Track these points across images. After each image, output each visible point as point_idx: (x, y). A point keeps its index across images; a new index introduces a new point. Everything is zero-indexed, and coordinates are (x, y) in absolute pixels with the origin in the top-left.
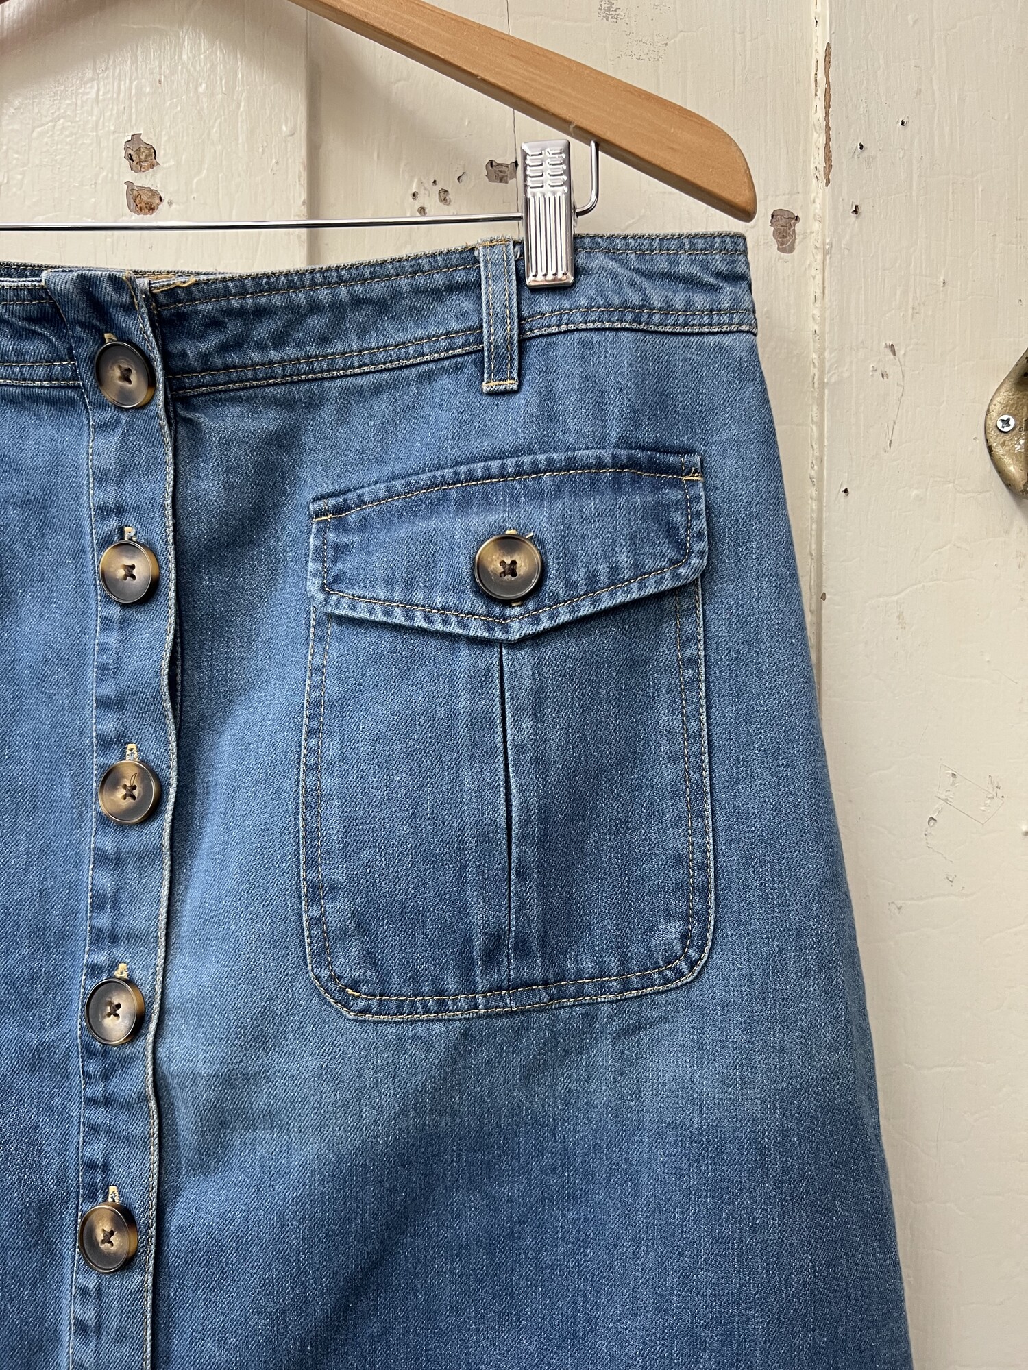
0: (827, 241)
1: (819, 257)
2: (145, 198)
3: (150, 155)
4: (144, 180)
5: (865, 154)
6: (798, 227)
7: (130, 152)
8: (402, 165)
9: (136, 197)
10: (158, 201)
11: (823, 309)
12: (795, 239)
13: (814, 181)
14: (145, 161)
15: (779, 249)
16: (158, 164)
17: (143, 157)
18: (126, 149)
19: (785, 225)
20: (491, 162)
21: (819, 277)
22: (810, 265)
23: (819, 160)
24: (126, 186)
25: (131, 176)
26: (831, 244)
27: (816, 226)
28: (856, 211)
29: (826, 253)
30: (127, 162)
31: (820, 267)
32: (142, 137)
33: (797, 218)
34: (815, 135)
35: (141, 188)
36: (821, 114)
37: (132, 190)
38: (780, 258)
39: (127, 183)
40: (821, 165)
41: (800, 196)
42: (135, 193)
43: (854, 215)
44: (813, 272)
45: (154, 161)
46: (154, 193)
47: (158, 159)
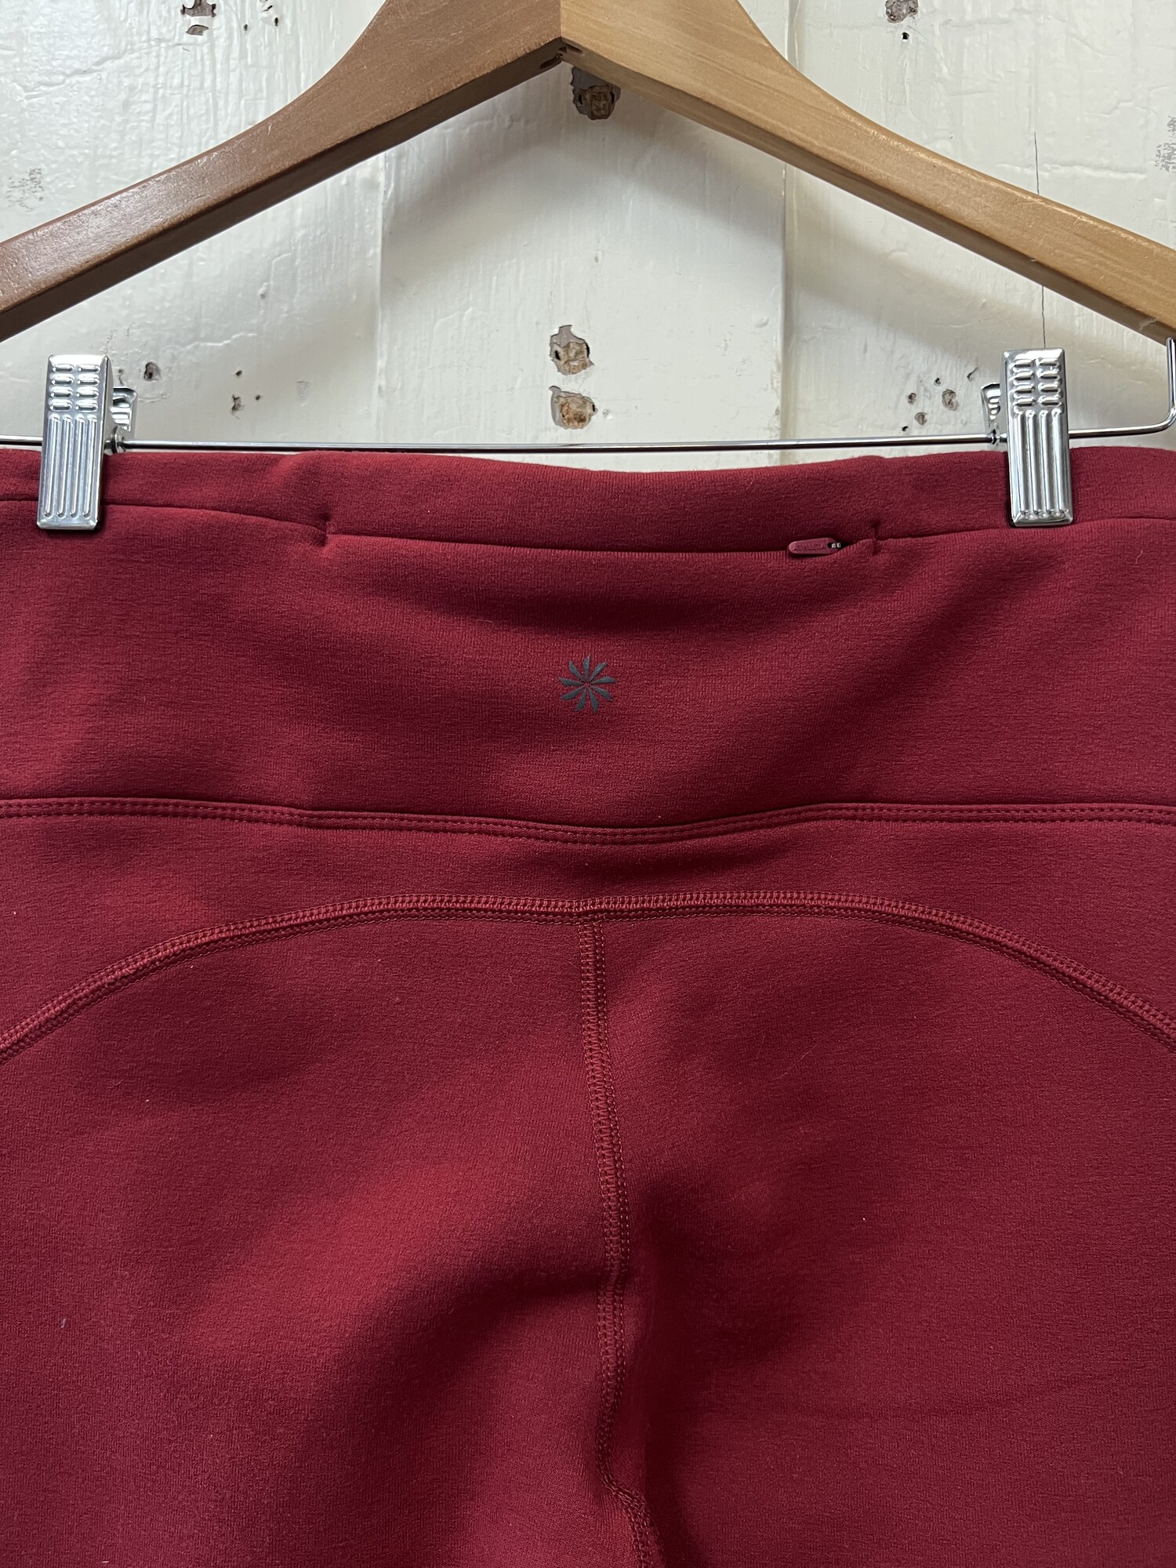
2: (574, 407)
3: (581, 352)
4: (572, 384)
7: (556, 348)
8: (897, 359)
9: (563, 406)
10: (589, 410)
14: (575, 360)
16: (591, 363)
17: (572, 355)
18: (552, 344)
24: (551, 393)
25: (556, 378)
30: (552, 362)
32: (573, 330)
35: (569, 395)
37: (558, 397)
39: (553, 388)
42: (562, 400)
45: (587, 360)
46: (585, 400)
47: (592, 357)
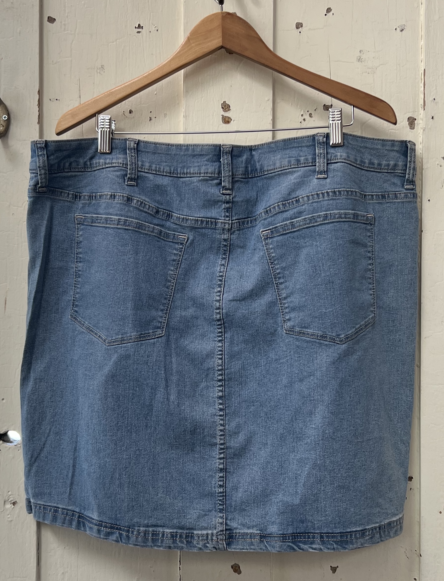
0: (424, 127)
1: (422, 131)
2: (227, 119)
3: (228, 107)
4: (226, 114)
5: (436, 101)
6: (416, 122)
7: (223, 106)
8: (299, 106)
9: (224, 119)
10: (230, 120)
11: (423, 147)
12: (415, 125)
13: (421, 108)
14: (227, 109)
15: (410, 128)
16: (231, 110)
17: (226, 107)
18: (222, 105)
19: (412, 122)
20: (325, 105)
21: (422, 137)
22: (419, 133)
23: (422, 102)
25: (223, 113)
26: (425, 128)
27: (421, 122)
28: (433, 118)
29: (424, 130)
30: (222, 109)
31: (422, 134)
32: (226, 102)
33: (415, 119)
34: (421, 95)
35: (225, 117)
36: (423, 88)
38: (410, 131)
39: (222, 115)
40: (423, 104)
41: (416, 113)
42: (224, 118)
43: (432, 119)
44: (420, 135)
45: (229, 109)
46: (229, 118)
47: (231, 108)
